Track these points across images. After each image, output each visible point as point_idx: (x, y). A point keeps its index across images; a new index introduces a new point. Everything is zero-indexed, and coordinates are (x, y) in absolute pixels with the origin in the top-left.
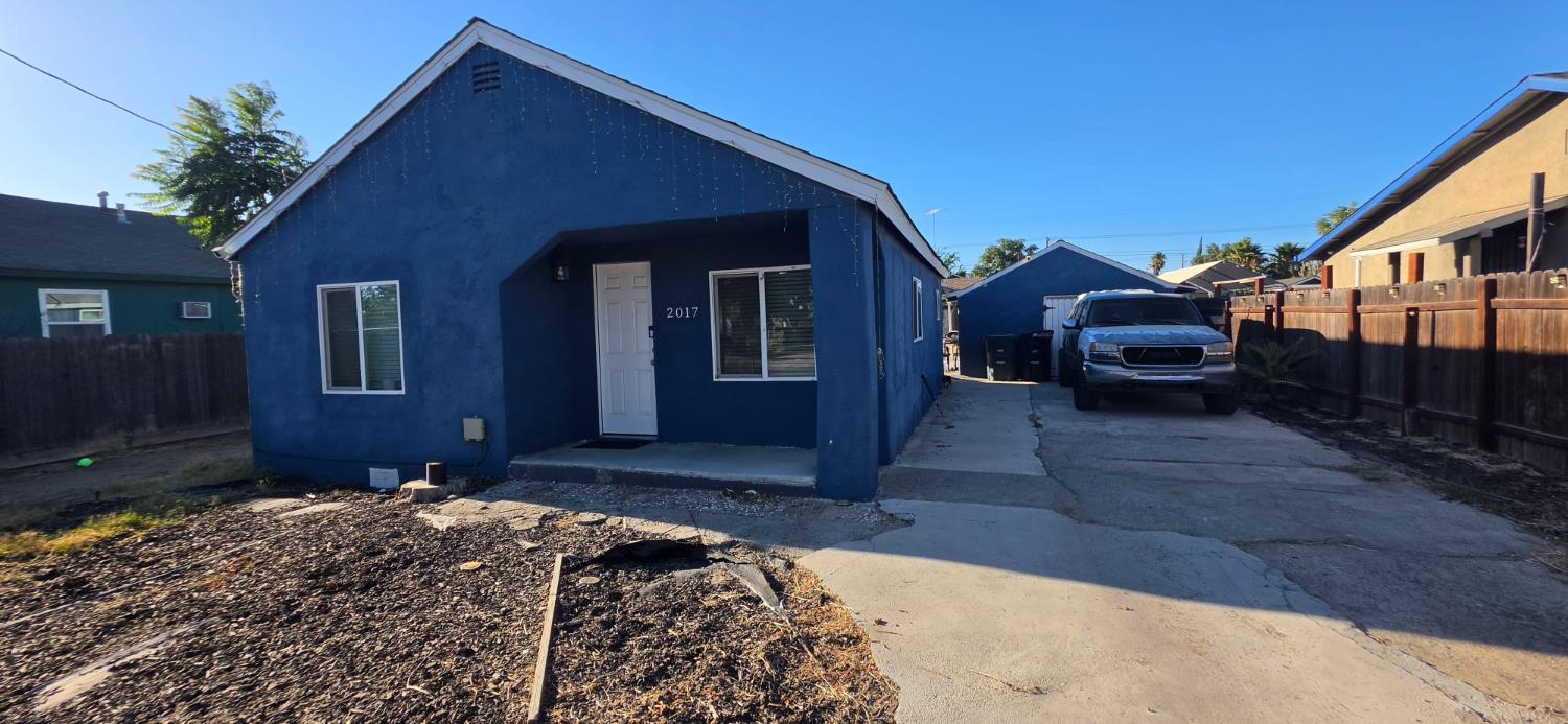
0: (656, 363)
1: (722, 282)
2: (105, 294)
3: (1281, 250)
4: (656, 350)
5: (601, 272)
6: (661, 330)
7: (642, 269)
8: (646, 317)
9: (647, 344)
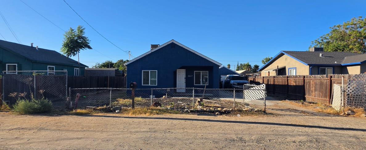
2: (54, 67)
3: (255, 66)
4: (186, 81)
5: (178, 70)
6: (187, 78)
7: (184, 70)
9: (184, 80)
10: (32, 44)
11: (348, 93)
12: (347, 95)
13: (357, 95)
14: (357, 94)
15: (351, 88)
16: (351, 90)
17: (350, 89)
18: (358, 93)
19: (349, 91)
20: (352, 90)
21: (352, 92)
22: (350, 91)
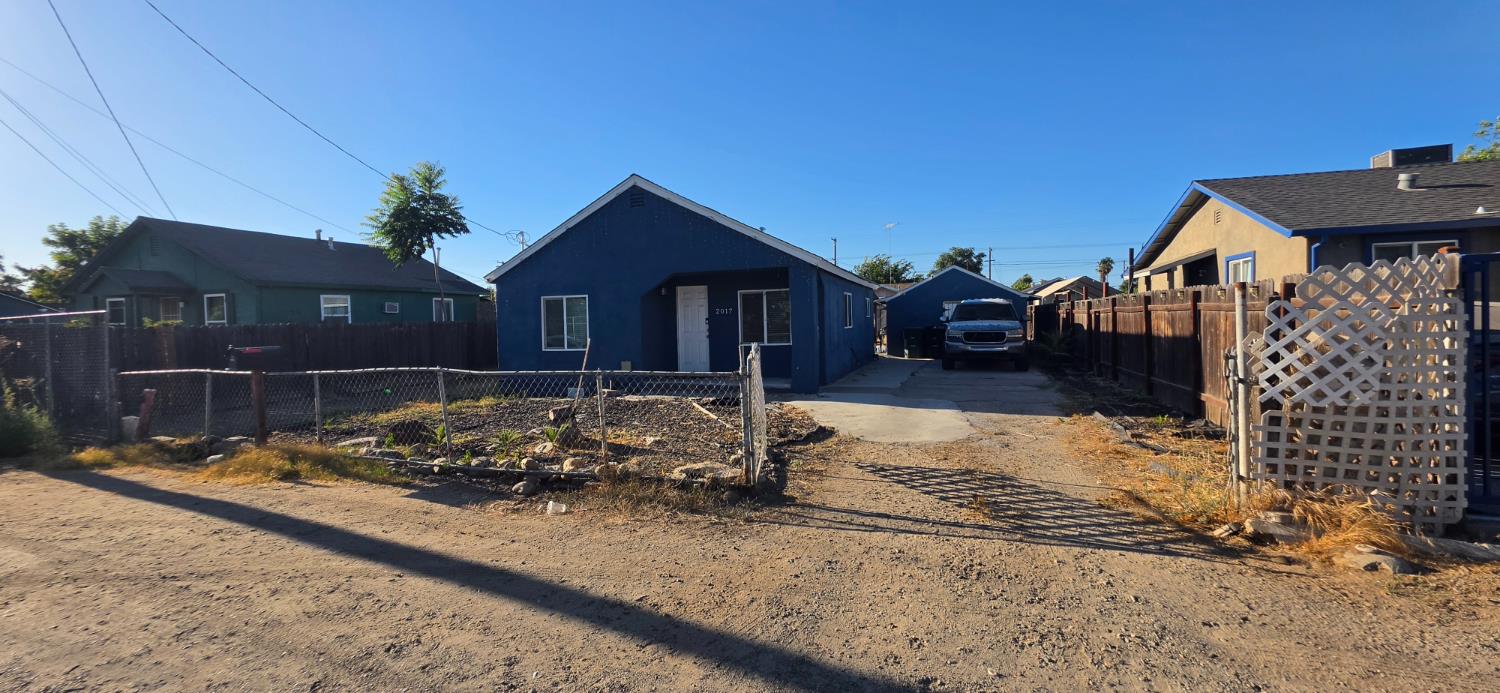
0: (709, 337)
1: (744, 296)
2: (349, 297)
4: (710, 330)
5: (680, 290)
6: (712, 320)
7: (703, 289)
8: (704, 313)
9: (704, 327)
10: (319, 232)
11: (1272, 392)
12: (1265, 406)
13: (1340, 410)
14: (1342, 403)
15: (1288, 358)
16: (1286, 370)
17: (1282, 364)
18: (1347, 396)
19: (1273, 380)
20: (1297, 377)
21: (1295, 387)
22: (1286, 381)
